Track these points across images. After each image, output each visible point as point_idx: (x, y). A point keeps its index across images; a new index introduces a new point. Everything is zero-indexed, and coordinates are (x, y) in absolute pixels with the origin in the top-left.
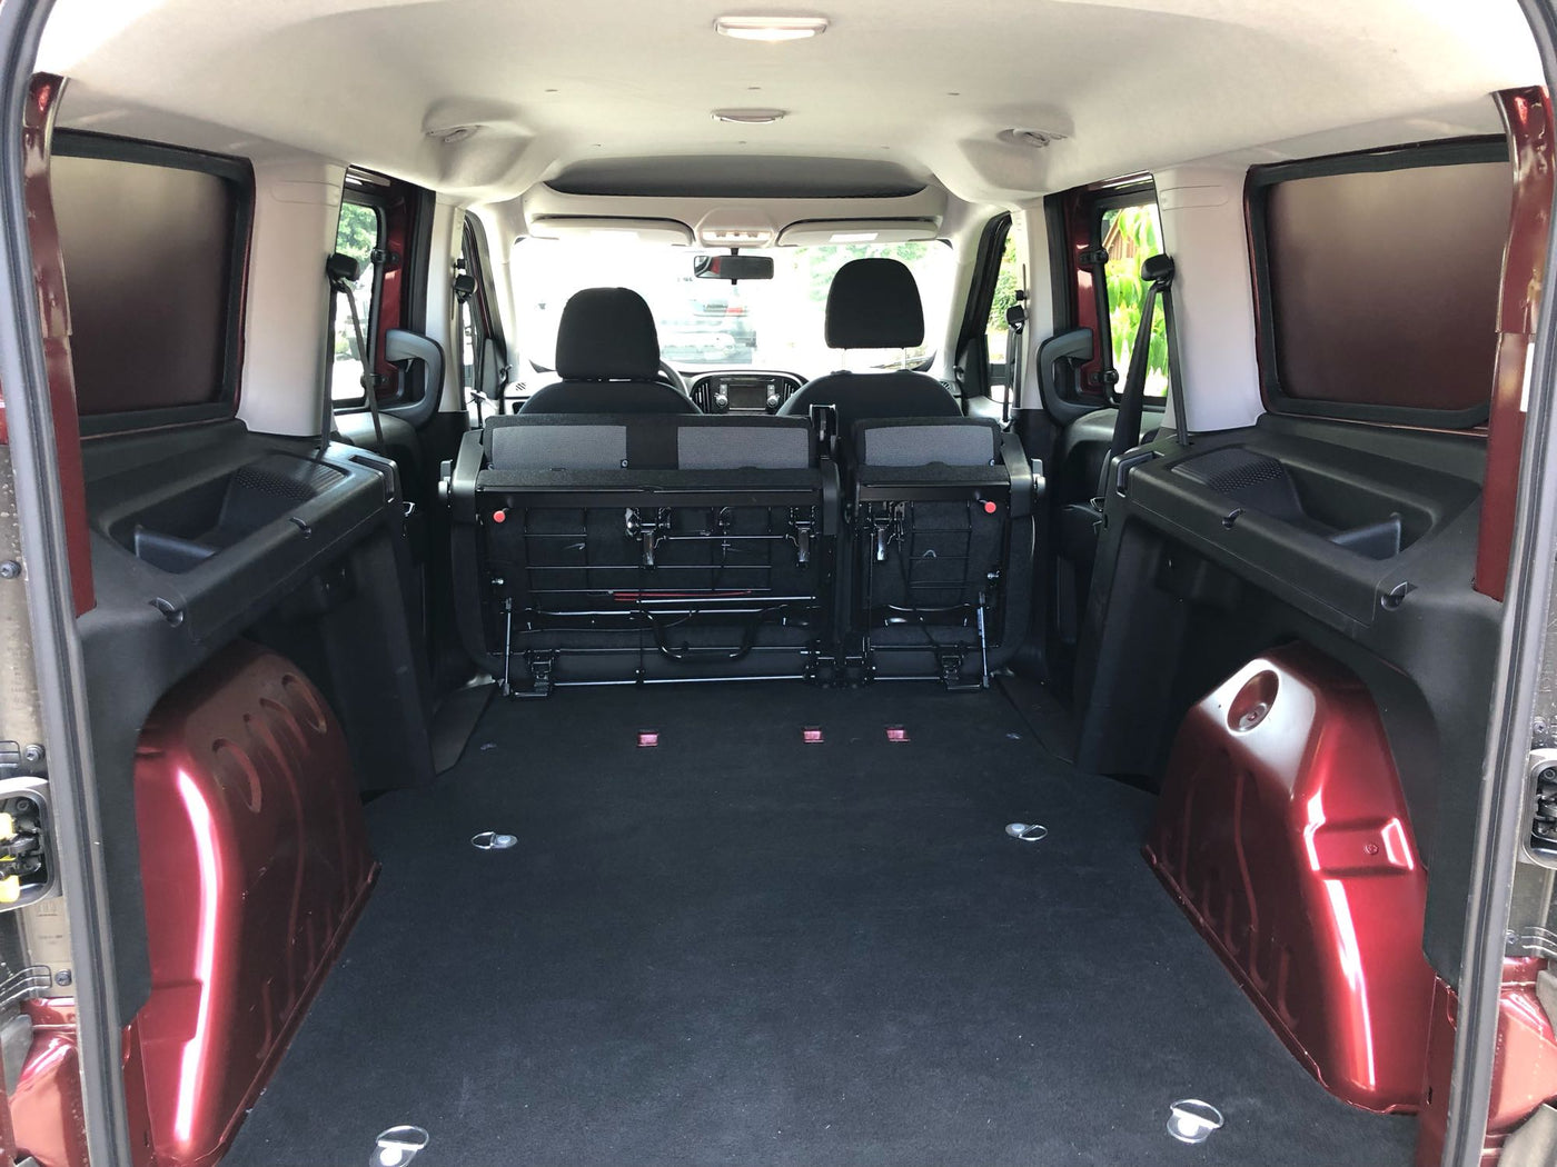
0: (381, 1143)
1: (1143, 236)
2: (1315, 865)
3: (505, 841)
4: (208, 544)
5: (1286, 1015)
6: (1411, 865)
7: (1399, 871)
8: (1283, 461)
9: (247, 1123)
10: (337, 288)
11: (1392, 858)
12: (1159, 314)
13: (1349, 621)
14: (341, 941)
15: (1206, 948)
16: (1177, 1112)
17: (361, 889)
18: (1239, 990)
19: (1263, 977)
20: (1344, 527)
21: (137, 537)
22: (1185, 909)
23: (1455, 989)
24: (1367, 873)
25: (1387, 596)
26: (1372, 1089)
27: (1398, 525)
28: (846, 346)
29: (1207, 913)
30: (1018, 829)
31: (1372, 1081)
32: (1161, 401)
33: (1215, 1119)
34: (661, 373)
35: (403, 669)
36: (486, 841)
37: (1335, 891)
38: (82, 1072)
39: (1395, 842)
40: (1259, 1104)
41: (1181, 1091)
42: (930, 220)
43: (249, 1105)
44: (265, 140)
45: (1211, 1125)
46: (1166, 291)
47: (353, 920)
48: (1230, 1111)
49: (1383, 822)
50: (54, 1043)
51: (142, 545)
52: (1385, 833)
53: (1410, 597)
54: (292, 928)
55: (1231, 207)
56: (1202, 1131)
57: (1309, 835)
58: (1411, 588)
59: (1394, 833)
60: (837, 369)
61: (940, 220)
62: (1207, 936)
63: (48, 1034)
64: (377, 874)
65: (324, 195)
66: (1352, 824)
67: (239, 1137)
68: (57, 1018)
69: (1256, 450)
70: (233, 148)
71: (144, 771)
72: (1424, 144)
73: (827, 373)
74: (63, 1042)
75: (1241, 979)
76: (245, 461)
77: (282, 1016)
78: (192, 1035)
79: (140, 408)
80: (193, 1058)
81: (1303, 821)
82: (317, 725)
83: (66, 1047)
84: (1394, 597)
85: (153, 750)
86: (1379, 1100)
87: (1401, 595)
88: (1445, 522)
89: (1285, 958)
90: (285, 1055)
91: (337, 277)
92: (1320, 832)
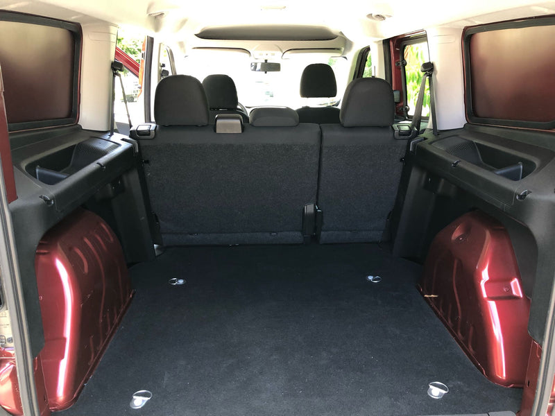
0: (134, 397)
1: (419, 55)
2: (485, 295)
3: (181, 282)
4: (65, 172)
5: (471, 350)
6: (521, 296)
7: (517, 298)
8: (474, 141)
9: (85, 389)
10: (115, 74)
11: (514, 293)
12: (427, 86)
13: (502, 204)
14: (121, 319)
15: (441, 323)
16: (431, 387)
17: (128, 300)
18: (453, 340)
19: (463, 335)
20: (500, 167)
21: (37, 170)
22: (433, 308)
23: (541, 345)
24: (505, 299)
25: (519, 195)
26: (504, 378)
27: (522, 167)
28: (308, 97)
29: (441, 311)
30: (370, 278)
31: (504, 375)
32: (427, 118)
33: (445, 389)
34: (238, 107)
35: (143, 218)
36: (174, 282)
37: (493, 305)
38: (18, 376)
39: (516, 287)
40: (462, 384)
41: (432, 378)
42: (339, 49)
43: (85, 382)
44: (86, 15)
45: (444, 392)
46: (430, 76)
47: (124, 312)
48: (451, 386)
49: (511, 280)
50: (8, 365)
51: (39, 174)
52: (512, 283)
53: (529, 196)
54: (101, 317)
55: (456, 43)
56: (441, 394)
57: (482, 284)
58: (529, 192)
59: (515, 283)
60: (305, 105)
61: (343, 49)
62: (441, 319)
63: (6, 361)
64: (133, 294)
65: (109, 38)
66: (499, 280)
67: (81, 395)
68: (9, 355)
69: (464, 137)
70: (73, 19)
71: (43, 259)
72: (536, 17)
73: (301, 107)
74: (11, 364)
75: (454, 336)
76: (81, 140)
77: (98, 349)
78: (63, 357)
79: (38, 120)
80: (64, 366)
81: (480, 278)
82: (109, 239)
83: (12, 366)
84: (522, 196)
85: (46, 251)
86: (507, 383)
87: (525, 195)
88: (542, 166)
89: (472, 328)
90: (99, 363)
91: (115, 70)
92: (486, 283)
